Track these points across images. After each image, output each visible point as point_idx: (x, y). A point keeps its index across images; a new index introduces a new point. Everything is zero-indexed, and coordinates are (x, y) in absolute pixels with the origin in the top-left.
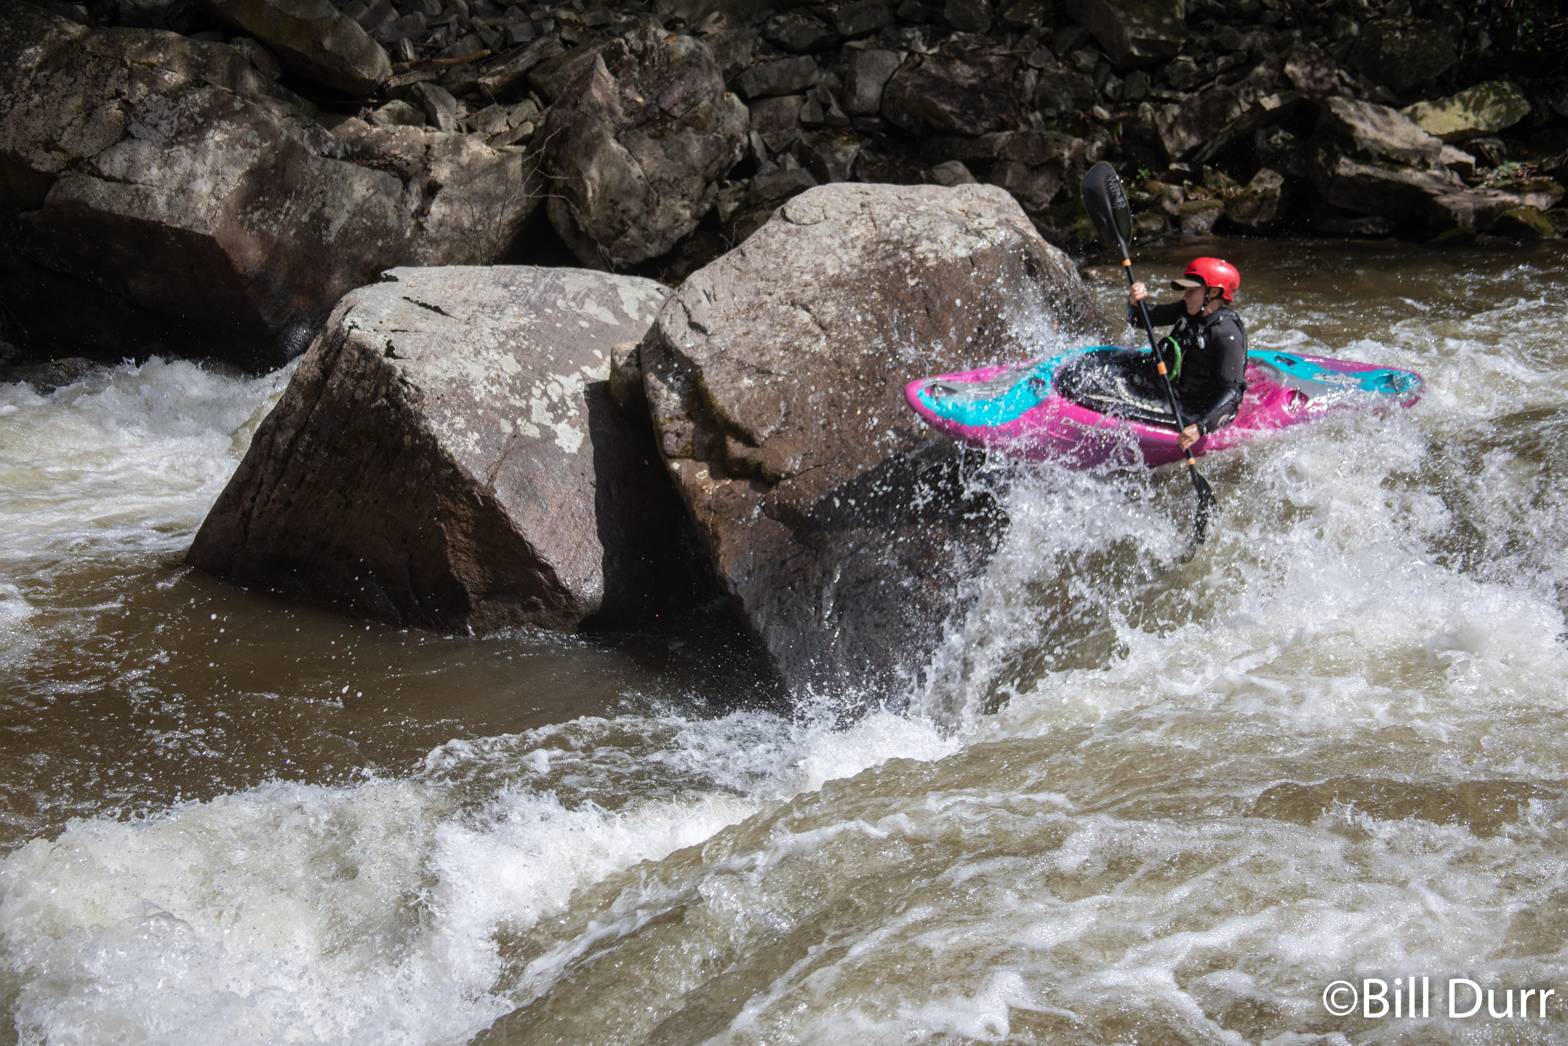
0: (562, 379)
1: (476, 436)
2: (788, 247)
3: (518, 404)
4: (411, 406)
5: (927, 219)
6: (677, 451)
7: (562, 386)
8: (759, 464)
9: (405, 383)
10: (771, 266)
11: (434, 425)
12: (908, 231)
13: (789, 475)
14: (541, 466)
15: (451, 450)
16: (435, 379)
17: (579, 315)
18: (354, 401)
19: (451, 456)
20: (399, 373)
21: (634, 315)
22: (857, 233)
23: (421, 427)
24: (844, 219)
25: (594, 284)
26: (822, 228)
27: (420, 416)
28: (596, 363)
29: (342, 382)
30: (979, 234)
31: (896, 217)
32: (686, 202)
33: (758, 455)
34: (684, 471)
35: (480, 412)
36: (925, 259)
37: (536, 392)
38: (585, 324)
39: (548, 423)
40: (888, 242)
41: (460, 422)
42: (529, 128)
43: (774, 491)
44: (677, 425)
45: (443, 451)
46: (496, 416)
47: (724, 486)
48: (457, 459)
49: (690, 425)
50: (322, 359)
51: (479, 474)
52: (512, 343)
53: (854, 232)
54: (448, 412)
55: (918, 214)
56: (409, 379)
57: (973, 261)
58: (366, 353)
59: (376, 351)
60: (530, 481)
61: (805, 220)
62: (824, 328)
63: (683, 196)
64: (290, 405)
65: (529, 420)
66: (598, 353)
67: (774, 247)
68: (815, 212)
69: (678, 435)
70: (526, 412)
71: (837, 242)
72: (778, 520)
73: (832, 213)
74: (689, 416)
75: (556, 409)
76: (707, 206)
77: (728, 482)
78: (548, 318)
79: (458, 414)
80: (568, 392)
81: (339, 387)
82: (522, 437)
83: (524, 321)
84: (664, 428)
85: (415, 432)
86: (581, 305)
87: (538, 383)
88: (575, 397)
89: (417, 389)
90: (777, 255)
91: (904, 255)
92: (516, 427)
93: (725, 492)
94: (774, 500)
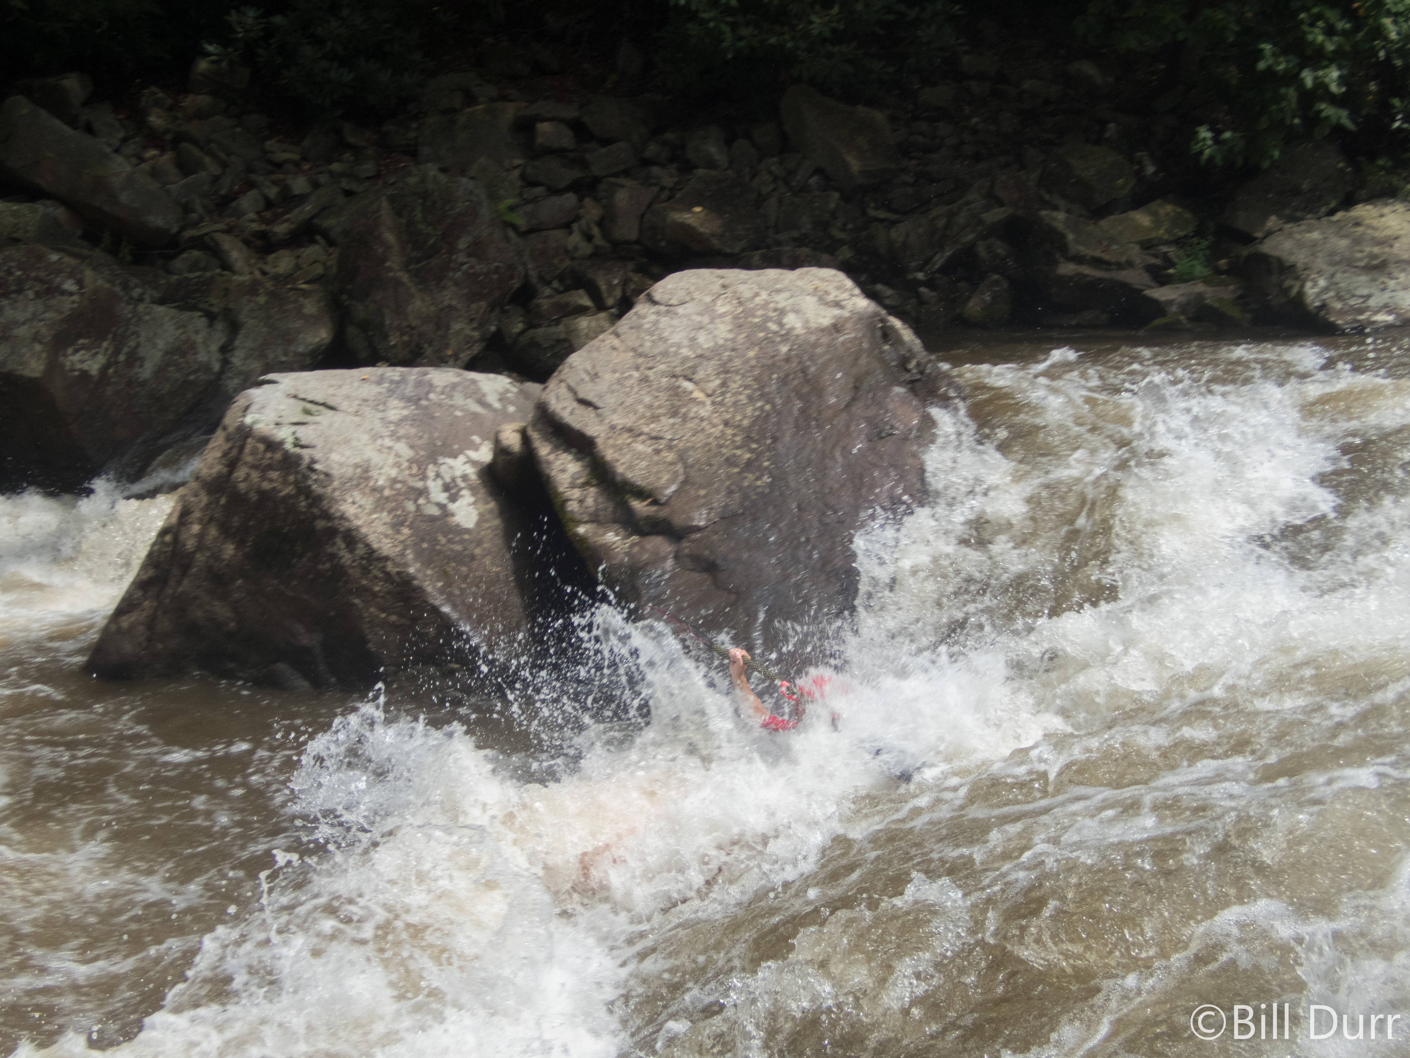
0: (450, 461)
2: (661, 326)
3: (417, 485)
4: (321, 491)
5: (786, 294)
6: (581, 516)
7: (451, 468)
8: (667, 520)
9: (314, 470)
10: (648, 344)
11: (346, 507)
12: (772, 305)
13: (698, 529)
14: (445, 541)
15: (364, 529)
16: (341, 464)
17: (451, 406)
18: (261, 492)
19: (364, 535)
20: (306, 460)
21: (497, 405)
22: (722, 310)
23: (333, 510)
24: (708, 299)
25: (456, 380)
26: (690, 308)
27: (331, 500)
28: (476, 448)
29: (248, 475)
30: (837, 304)
31: (757, 295)
32: (474, 325)
33: (665, 512)
34: (590, 533)
35: (386, 493)
36: (793, 329)
37: (431, 474)
38: (458, 413)
39: (445, 502)
40: (754, 316)
41: (369, 503)
42: (319, 270)
43: (685, 545)
44: (578, 492)
45: (356, 531)
46: (400, 497)
47: (634, 543)
48: (370, 537)
49: (591, 492)
50: (225, 455)
51: (389, 551)
52: (402, 432)
53: (721, 308)
54: (357, 495)
55: (779, 291)
56: (317, 466)
57: (836, 328)
58: (271, 445)
59: (282, 443)
61: (673, 302)
62: (709, 396)
63: (472, 320)
65: (428, 500)
66: (476, 439)
67: (647, 326)
68: (681, 294)
69: (581, 501)
70: (424, 493)
71: (706, 320)
72: (692, 570)
73: (696, 295)
75: (451, 489)
76: (493, 328)
77: (637, 539)
78: (426, 408)
79: (367, 496)
80: (458, 473)
81: (245, 480)
82: (424, 515)
83: (405, 412)
84: (566, 496)
85: (327, 516)
86: (451, 397)
87: (431, 466)
88: (465, 477)
89: (327, 475)
90: (652, 334)
91: (773, 327)
92: (418, 507)
93: (636, 549)
94: (686, 551)
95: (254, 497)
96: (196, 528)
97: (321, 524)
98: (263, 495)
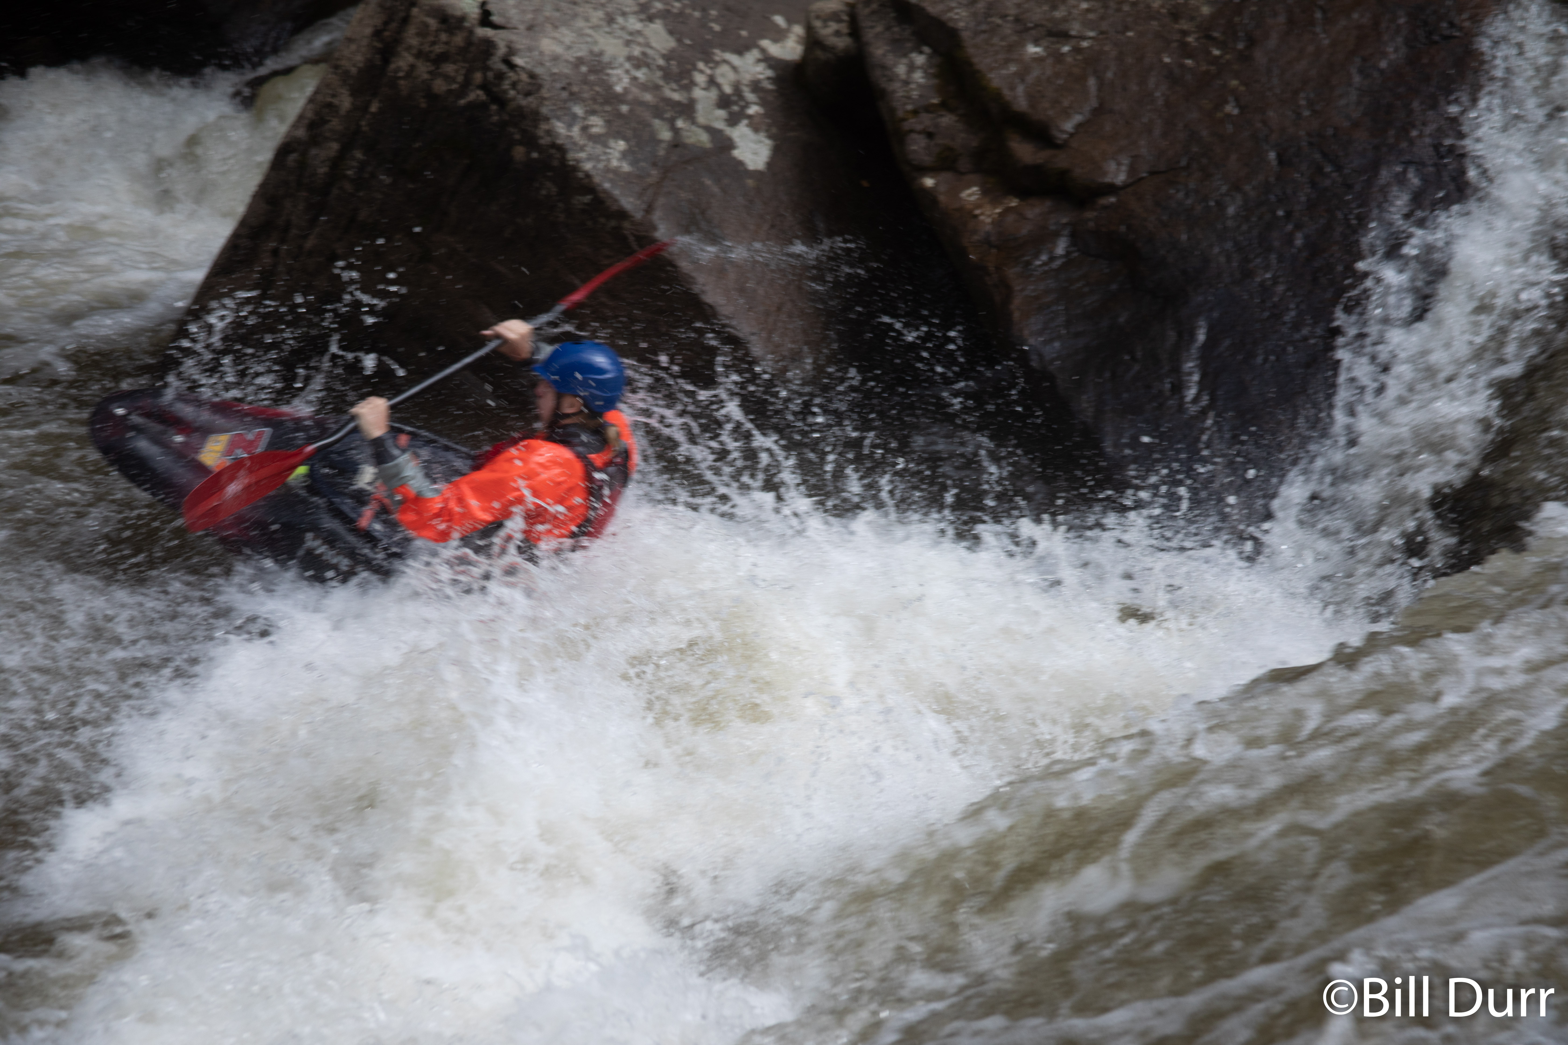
0: (733, 58)
1: (621, 145)
3: (676, 96)
4: (523, 102)
6: (927, 159)
7: (734, 69)
8: (1064, 173)
9: (512, 66)
11: (560, 128)
13: (1111, 189)
14: (716, 189)
15: (588, 166)
16: (555, 58)
18: (431, 96)
19: (588, 176)
20: (502, 50)
23: (540, 133)
27: (536, 117)
28: (778, 36)
29: (412, 67)
33: (1061, 160)
34: (942, 188)
35: (624, 108)
37: (700, 79)
39: (720, 125)
41: (597, 124)
43: (1090, 214)
44: (926, 120)
45: (575, 169)
46: (647, 115)
47: (1008, 210)
48: (597, 179)
49: (947, 120)
50: (377, 32)
51: (628, 202)
54: (578, 110)
56: (518, 60)
58: (448, 21)
59: (464, 17)
60: (703, 212)
64: (330, 105)
65: (693, 121)
66: (778, 19)
69: (930, 135)
70: (687, 109)
72: (1098, 257)
74: (944, 105)
75: (730, 104)
77: (1014, 203)
79: (593, 112)
80: (745, 78)
82: (685, 146)
84: (906, 126)
85: (531, 141)
87: (700, 65)
88: (755, 85)
89: (531, 75)
92: (676, 131)
93: (1011, 218)
94: (1091, 224)
95: (421, 103)
96: (332, 148)
97: (521, 154)
98: (435, 100)
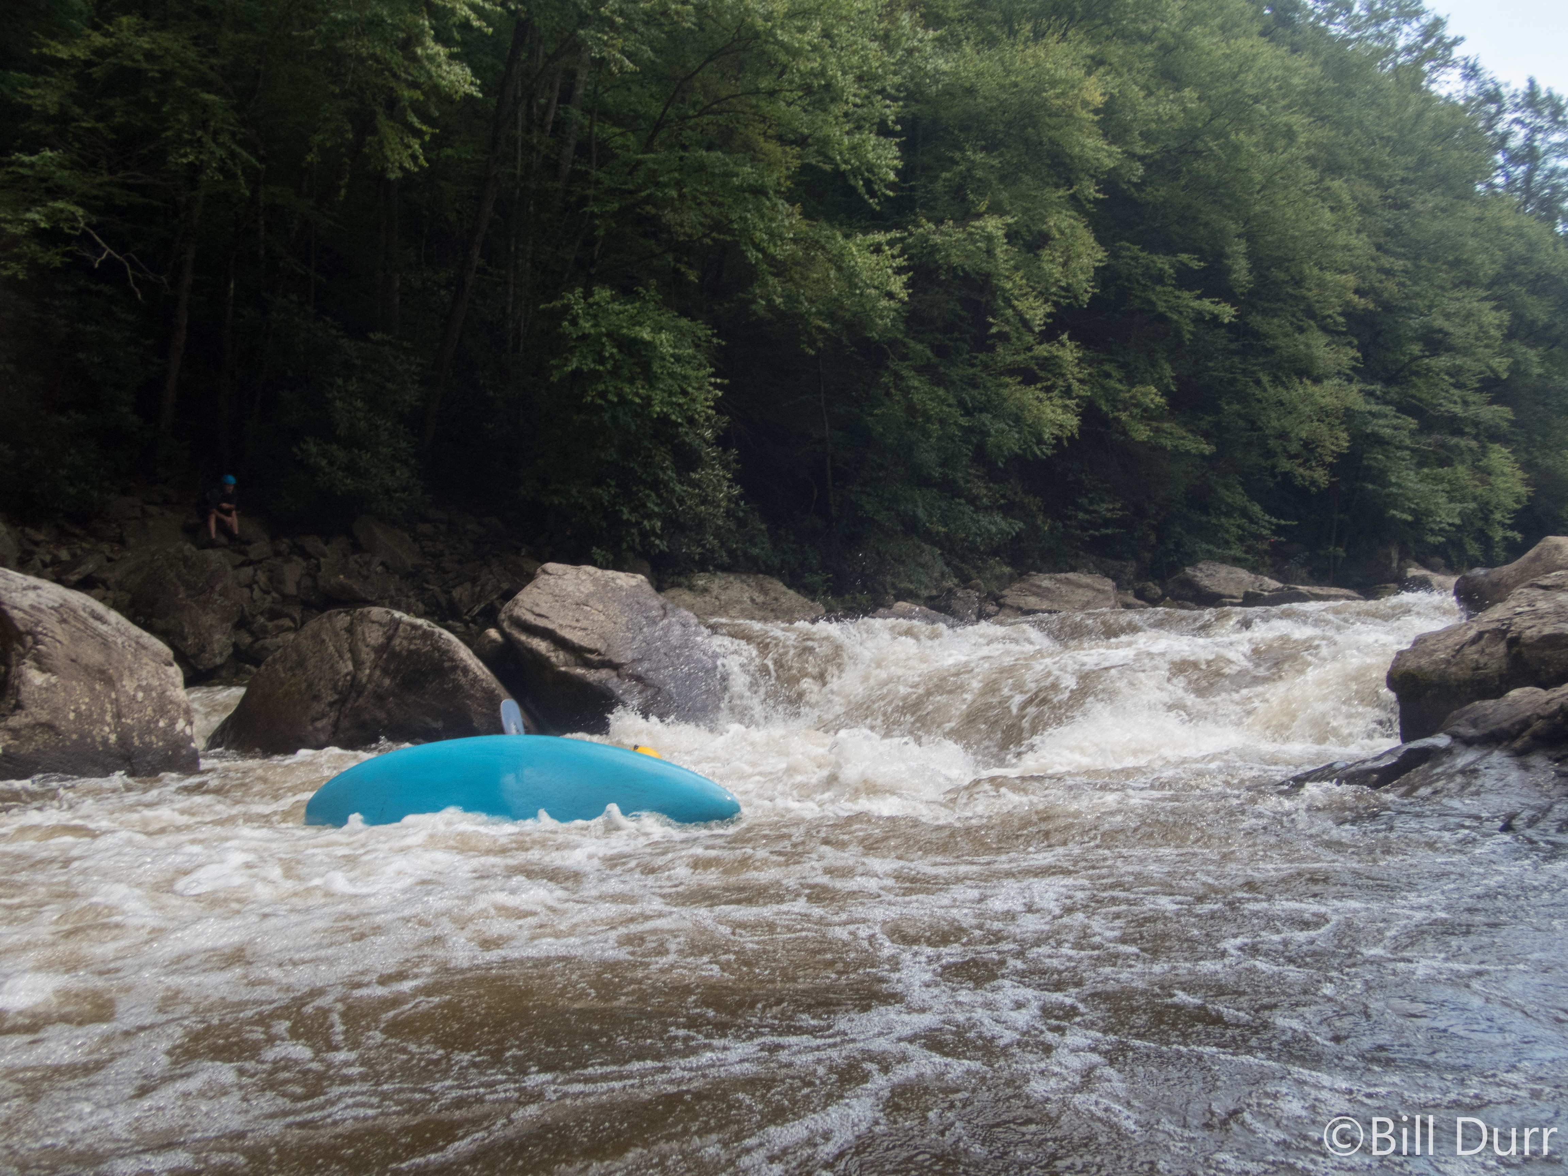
2: (558, 584)
6: (559, 664)
8: (609, 661)
10: (556, 591)
13: (625, 664)
24: (575, 573)
26: (567, 578)
33: (606, 658)
40: (600, 580)
43: (621, 670)
44: (553, 654)
47: (596, 673)
49: (561, 653)
61: (560, 573)
62: (600, 612)
69: (556, 657)
71: (579, 581)
74: (559, 649)
81: (401, 645)
84: (547, 656)
90: (555, 587)
91: (612, 585)
95: (405, 653)
96: (367, 671)
97: (447, 664)
98: (410, 652)
